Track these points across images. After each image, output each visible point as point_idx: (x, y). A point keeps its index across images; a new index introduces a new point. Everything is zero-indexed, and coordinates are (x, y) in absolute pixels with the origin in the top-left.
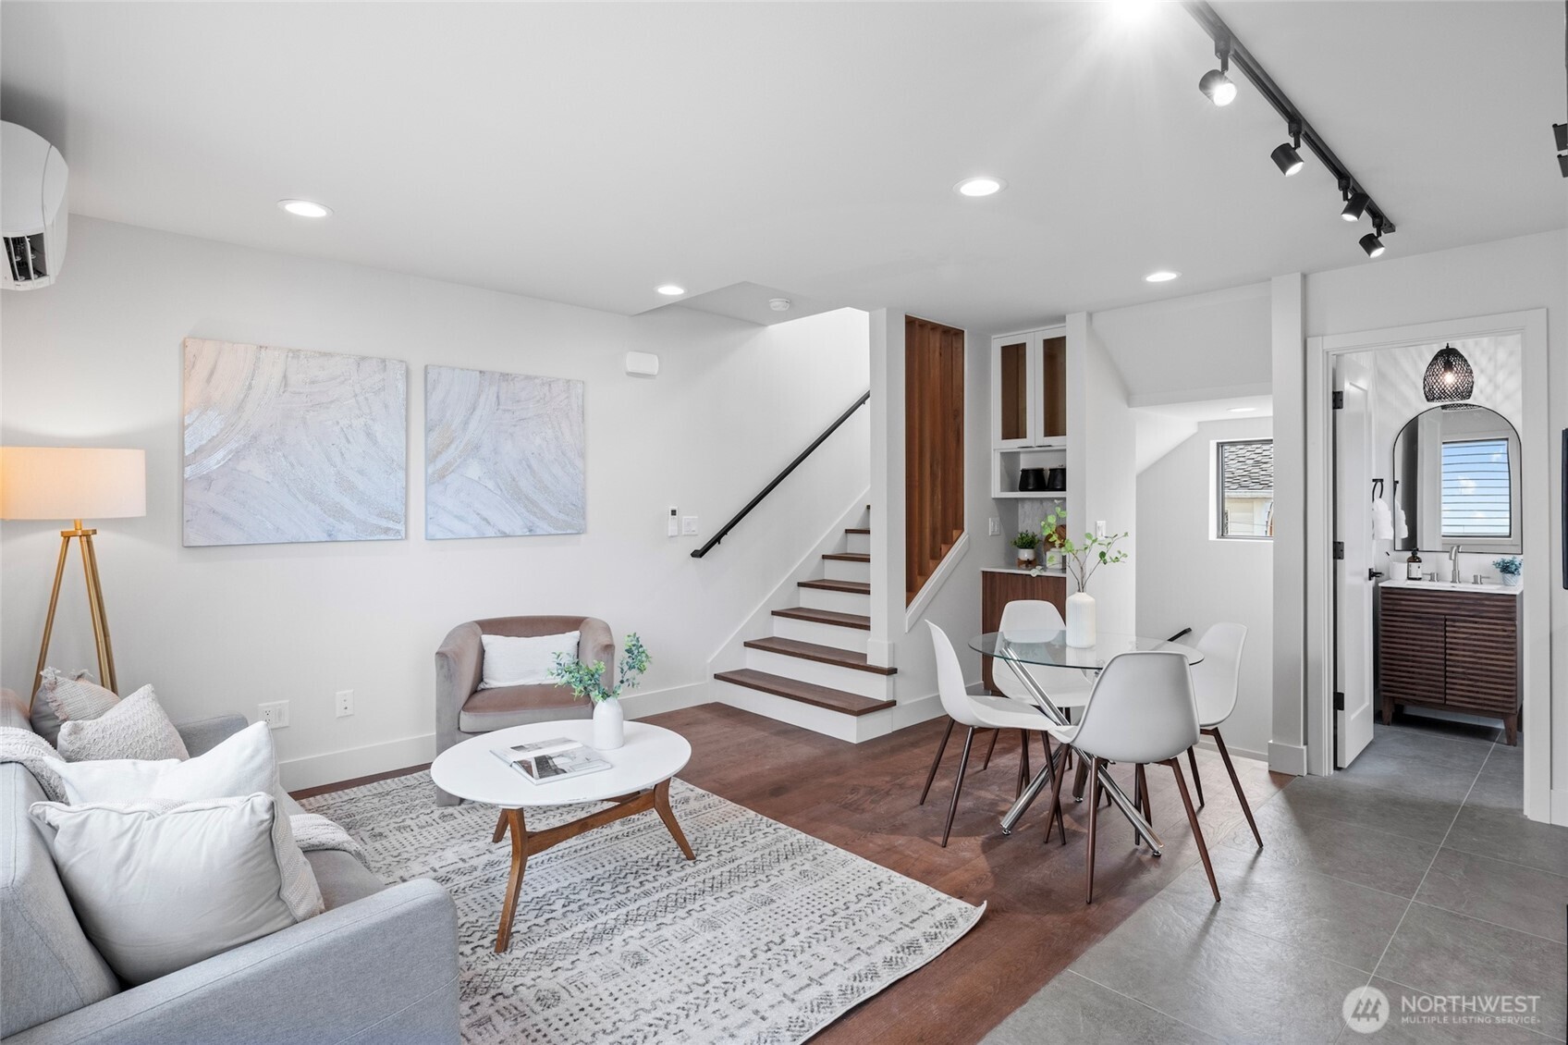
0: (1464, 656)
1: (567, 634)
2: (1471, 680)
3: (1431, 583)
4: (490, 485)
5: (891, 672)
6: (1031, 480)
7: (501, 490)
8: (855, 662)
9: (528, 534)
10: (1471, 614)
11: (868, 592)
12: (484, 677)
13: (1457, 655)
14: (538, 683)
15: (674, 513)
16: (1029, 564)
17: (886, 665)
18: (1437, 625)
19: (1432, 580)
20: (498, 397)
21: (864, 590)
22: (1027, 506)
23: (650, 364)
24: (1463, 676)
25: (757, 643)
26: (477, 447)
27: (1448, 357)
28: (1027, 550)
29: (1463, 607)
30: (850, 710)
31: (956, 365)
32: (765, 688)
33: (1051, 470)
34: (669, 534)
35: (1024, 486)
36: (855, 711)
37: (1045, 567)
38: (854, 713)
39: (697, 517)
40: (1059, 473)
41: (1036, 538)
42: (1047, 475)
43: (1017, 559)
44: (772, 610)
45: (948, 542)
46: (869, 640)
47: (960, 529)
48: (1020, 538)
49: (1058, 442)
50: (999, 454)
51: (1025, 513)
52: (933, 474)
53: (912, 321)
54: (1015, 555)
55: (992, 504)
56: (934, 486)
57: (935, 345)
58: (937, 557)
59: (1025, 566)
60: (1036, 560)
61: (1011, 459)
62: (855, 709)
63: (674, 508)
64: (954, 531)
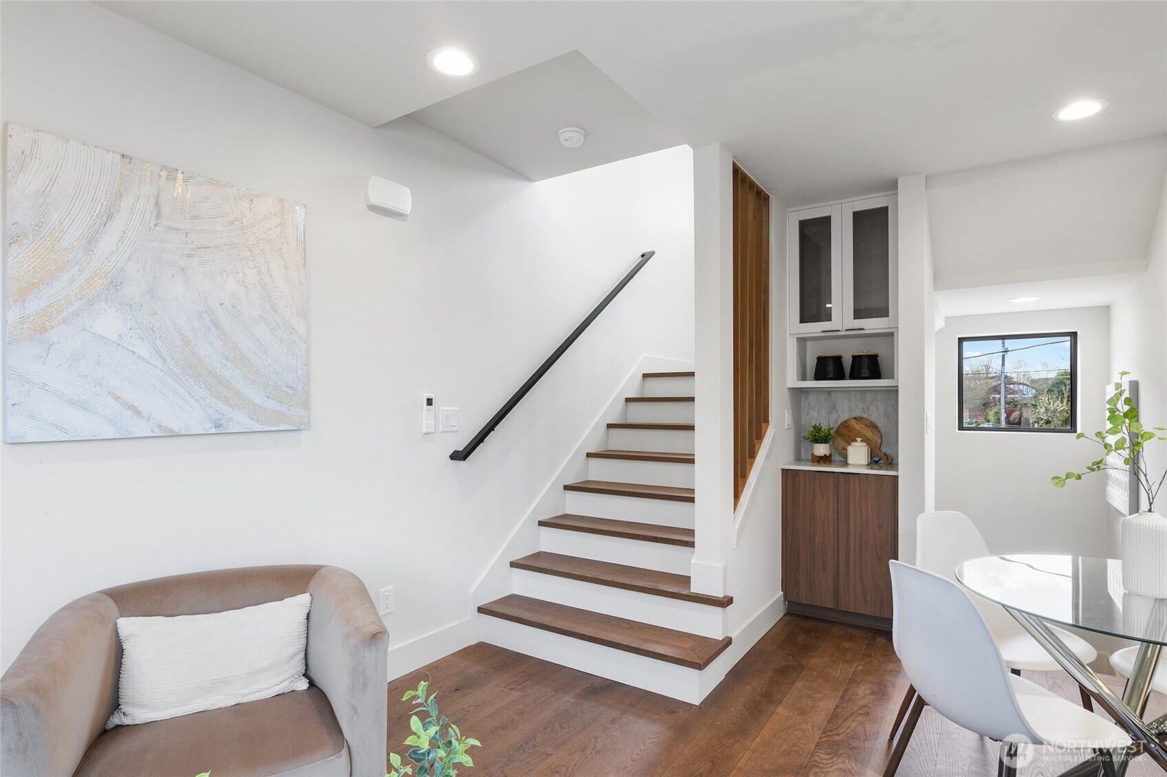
1: (288, 601)
4: (143, 349)
5: (725, 602)
6: (831, 369)
7: (164, 359)
8: (676, 588)
9: (213, 431)
11: (691, 500)
12: (121, 701)
14: (231, 702)
15: (430, 402)
16: (825, 459)
17: (719, 593)
20: (157, 204)
21: (687, 497)
22: (812, 398)
23: (402, 198)
25: (520, 562)
26: (116, 284)
28: (822, 445)
30: (693, 662)
31: (764, 234)
32: (555, 628)
33: (854, 357)
34: (424, 431)
35: (820, 374)
36: (700, 665)
37: (846, 464)
38: (700, 667)
39: (457, 408)
40: (866, 361)
41: (832, 432)
42: (847, 362)
43: (813, 454)
44: (540, 520)
45: (760, 436)
46: (693, 561)
47: (767, 421)
48: (812, 431)
49: (872, 325)
50: (795, 340)
51: (809, 405)
52: (750, 358)
53: (736, 171)
54: (803, 451)
55: (787, 394)
56: (751, 372)
57: (751, 205)
58: (753, 455)
59: (825, 463)
60: (831, 455)
61: (809, 344)
62: (699, 662)
63: (430, 396)
64: (764, 425)
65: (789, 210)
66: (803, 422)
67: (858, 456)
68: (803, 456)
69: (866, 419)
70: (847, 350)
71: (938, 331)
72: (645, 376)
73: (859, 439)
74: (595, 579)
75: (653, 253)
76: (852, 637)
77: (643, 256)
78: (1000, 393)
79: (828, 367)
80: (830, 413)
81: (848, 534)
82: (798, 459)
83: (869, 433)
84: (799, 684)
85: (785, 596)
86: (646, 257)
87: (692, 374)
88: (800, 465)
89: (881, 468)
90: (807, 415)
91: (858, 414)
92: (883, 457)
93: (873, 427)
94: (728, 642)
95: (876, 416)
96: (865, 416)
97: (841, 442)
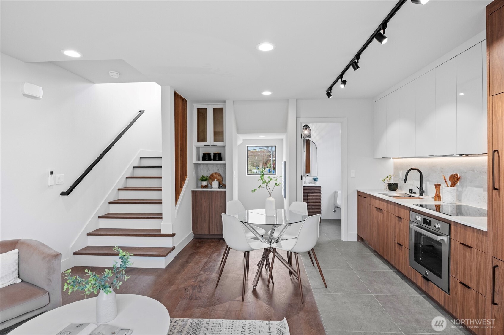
0: (311, 203)
1: (9, 252)
2: (312, 208)
3: (309, 185)
5: (173, 235)
6: (207, 157)
8: (157, 233)
10: (313, 192)
11: (161, 203)
13: (310, 203)
15: (52, 173)
16: (206, 187)
17: (171, 233)
18: (305, 195)
19: (309, 184)
22: (202, 166)
24: (311, 208)
25: (92, 233)
27: (306, 126)
28: (205, 182)
29: (311, 190)
30: (162, 255)
31: (185, 113)
32: (110, 254)
33: (214, 154)
34: (49, 185)
35: (204, 159)
36: (165, 255)
37: (212, 188)
38: (165, 256)
39: (63, 175)
40: (217, 155)
41: (208, 177)
42: (212, 155)
43: (202, 185)
44: (99, 216)
45: (184, 180)
46: (162, 223)
47: (186, 175)
48: (202, 178)
49: (219, 144)
50: (196, 147)
51: (201, 169)
52: (180, 155)
53: (176, 93)
54: (199, 184)
55: (193, 166)
56: (181, 159)
57: (181, 104)
58: (182, 187)
59: (205, 188)
60: (207, 185)
61: (200, 149)
62: (165, 254)
63: (52, 170)
64: (185, 176)
65: (194, 104)
66: (199, 174)
67: (215, 184)
68: (199, 186)
69: (218, 173)
70: (212, 152)
71: (239, 145)
72: (141, 158)
73: (216, 180)
74: (125, 234)
75: (144, 111)
76: (213, 242)
77: (140, 112)
78: (271, 158)
79: (206, 157)
80: (207, 171)
81: (212, 210)
82: (197, 187)
83: (219, 177)
84: (197, 257)
85: (193, 233)
86: (141, 112)
87: (161, 157)
88: (198, 189)
89: (222, 189)
90: (200, 172)
91: (216, 172)
92: (222, 185)
93: (220, 175)
94: (174, 248)
95: (221, 172)
96: (218, 172)
97: (211, 180)
